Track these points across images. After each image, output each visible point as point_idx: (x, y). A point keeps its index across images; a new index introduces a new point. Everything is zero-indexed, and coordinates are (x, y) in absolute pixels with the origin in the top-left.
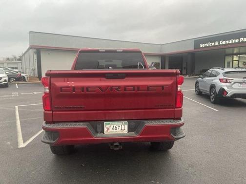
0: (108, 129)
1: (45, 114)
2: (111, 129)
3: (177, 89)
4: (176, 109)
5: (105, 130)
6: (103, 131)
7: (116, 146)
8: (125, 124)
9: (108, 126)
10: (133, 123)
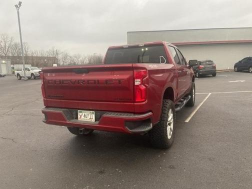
0: (81, 117)
1: (44, 100)
2: (83, 117)
3: (134, 83)
4: (135, 104)
5: (79, 117)
6: (77, 118)
7: (81, 131)
8: (93, 113)
9: (81, 114)
10: (99, 114)
